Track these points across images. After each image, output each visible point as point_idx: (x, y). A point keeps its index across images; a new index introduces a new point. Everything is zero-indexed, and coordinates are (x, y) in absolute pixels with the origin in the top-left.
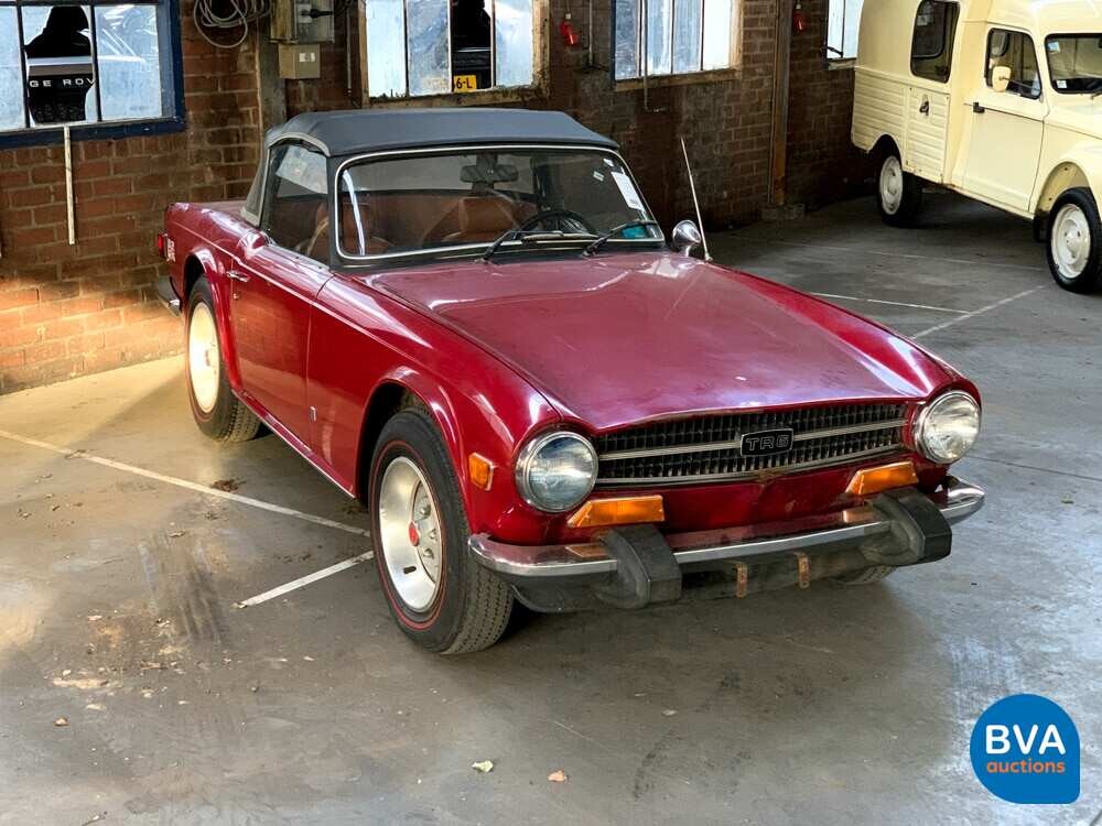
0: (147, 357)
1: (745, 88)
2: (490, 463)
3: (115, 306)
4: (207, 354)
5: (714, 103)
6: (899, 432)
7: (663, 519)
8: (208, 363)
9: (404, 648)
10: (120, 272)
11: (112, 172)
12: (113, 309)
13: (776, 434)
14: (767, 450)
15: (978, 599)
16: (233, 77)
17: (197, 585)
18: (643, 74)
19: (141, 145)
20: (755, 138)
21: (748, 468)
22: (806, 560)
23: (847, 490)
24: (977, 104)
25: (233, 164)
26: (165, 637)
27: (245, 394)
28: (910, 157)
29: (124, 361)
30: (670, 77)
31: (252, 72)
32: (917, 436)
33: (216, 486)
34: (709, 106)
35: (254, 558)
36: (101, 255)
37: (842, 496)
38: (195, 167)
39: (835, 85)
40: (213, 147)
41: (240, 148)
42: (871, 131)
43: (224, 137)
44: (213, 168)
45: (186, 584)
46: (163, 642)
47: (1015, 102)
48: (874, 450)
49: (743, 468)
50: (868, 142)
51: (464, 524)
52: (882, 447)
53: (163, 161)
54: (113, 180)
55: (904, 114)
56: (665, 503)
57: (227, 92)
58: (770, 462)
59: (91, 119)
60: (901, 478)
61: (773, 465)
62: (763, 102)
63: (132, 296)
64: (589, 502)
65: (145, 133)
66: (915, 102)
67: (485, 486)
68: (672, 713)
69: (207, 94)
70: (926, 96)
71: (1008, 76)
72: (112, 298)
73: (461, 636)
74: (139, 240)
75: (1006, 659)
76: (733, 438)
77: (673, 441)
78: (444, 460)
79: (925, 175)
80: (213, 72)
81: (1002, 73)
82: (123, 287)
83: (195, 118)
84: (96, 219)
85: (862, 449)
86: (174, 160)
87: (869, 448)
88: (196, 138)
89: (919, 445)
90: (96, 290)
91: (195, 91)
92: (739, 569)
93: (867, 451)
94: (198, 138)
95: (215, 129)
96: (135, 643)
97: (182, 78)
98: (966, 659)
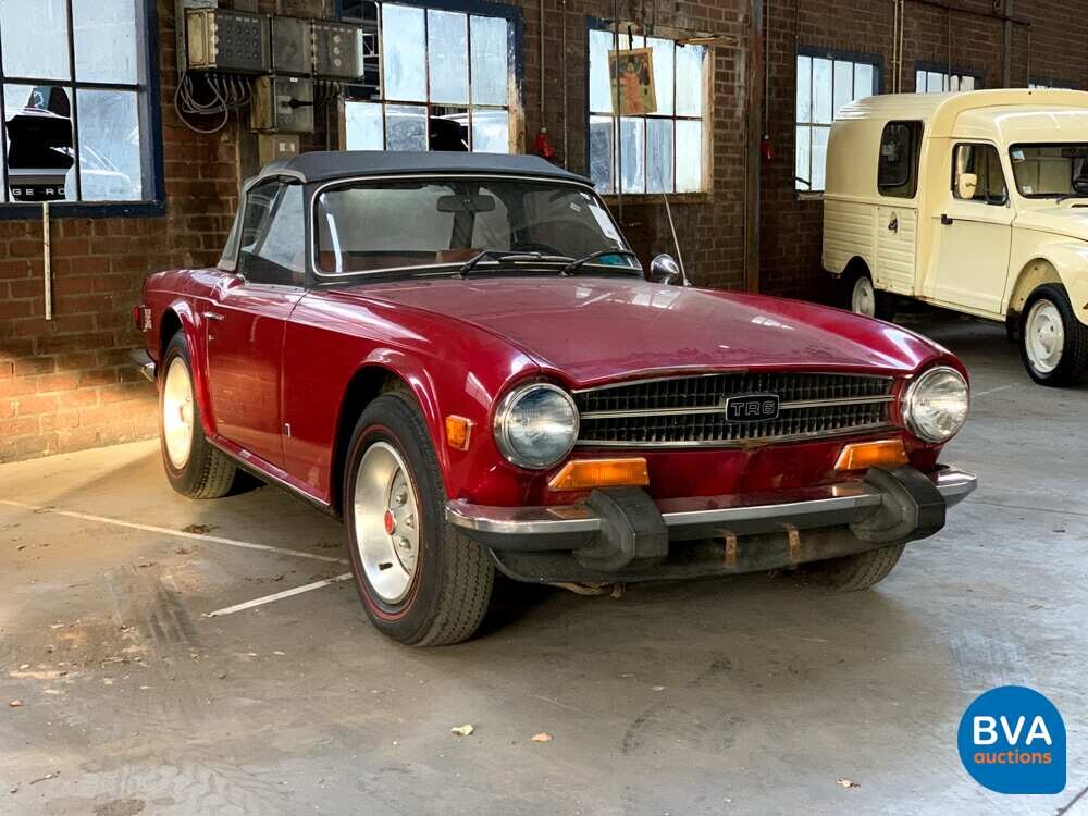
0: (122, 439)
1: (717, 211)
2: (468, 420)
3: (91, 385)
4: (181, 409)
5: (688, 224)
6: (886, 409)
7: (647, 482)
8: (183, 419)
9: (380, 643)
10: (95, 352)
11: (90, 251)
12: (88, 388)
13: (762, 400)
14: (752, 417)
15: (974, 602)
16: (213, 165)
17: (164, 600)
18: (618, 192)
19: (120, 226)
20: (729, 261)
21: (733, 437)
22: (797, 533)
23: (836, 467)
24: (944, 216)
25: (211, 250)
26: (129, 639)
27: (220, 438)
28: (881, 274)
29: (98, 441)
30: (644, 196)
31: (231, 162)
32: (906, 414)
33: (188, 530)
34: (682, 225)
35: (225, 580)
36: (77, 333)
37: (831, 473)
38: (174, 251)
39: (804, 215)
40: (193, 233)
41: (218, 236)
42: (840, 254)
43: (203, 224)
44: (191, 252)
45: (153, 600)
46: (128, 642)
47: (982, 210)
48: (862, 426)
49: (729, 436)
50: (838, 264)
51: (441, 495)
52: (870, 425)
53: (142, 243)
54: (90, 258)
55: (873, 233)
56: (650, 466)
57: (207, 180)
58: (756, 432)
59: (70, 197)
60: (890, 455)
61: (760, 435)
62: (736, 226)
63: (107, 376)
64: (570, 463)
65: (125, 215)
66: (883, 221)
67: (463, 445)
68: (661, 688)
69: (187, 181)
70: (893, 213)
71: (974, 183)
72: (88, 377)
73: (440, 620)
74: (117, 320)
75: (1007, 644)
76: (717, 404)
77: (656, 403)
78: (420, 433)
79: (895, 290)
80: (195, 158)
81: (967, 181)
82: (100, 366)
83: (174, 203)
84: (74, 296)
85: (850, 425)
86: (152, 243)
87: (857, 424)
88: (175, 224)
89: (908, 422)
90: (72, 368)
91: (175, 177)
92: (728, 539)
93: (854, 426)
94: (178, 223)
95: (195, 215)
96: (98, 645)
97: (162, 163)
98: (966, 645)
